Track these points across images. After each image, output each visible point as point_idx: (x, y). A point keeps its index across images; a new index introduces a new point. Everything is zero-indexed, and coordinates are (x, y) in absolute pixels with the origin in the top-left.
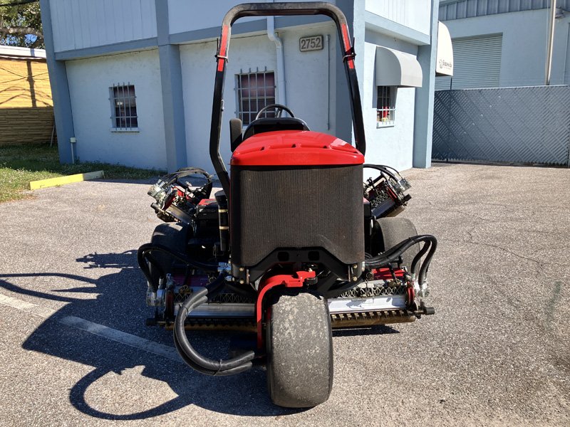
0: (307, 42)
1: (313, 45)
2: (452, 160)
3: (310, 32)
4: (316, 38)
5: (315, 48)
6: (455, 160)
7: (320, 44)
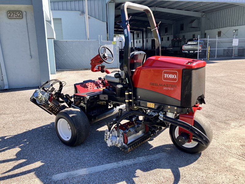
0: (12, 14)
1: (16, 15)
2: (59, 70)
3: (13, 9)
4: (18, 12)
5: (18, 17)
6: (60, 70)
7: (21, 16)
